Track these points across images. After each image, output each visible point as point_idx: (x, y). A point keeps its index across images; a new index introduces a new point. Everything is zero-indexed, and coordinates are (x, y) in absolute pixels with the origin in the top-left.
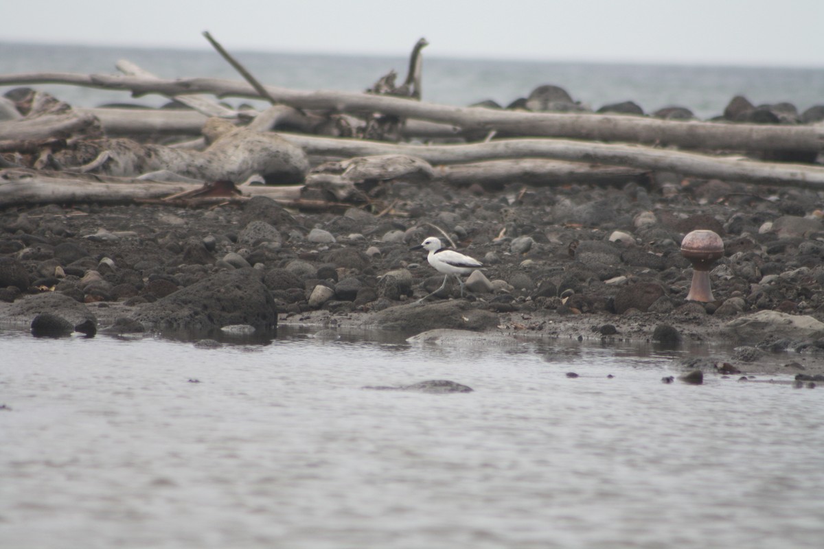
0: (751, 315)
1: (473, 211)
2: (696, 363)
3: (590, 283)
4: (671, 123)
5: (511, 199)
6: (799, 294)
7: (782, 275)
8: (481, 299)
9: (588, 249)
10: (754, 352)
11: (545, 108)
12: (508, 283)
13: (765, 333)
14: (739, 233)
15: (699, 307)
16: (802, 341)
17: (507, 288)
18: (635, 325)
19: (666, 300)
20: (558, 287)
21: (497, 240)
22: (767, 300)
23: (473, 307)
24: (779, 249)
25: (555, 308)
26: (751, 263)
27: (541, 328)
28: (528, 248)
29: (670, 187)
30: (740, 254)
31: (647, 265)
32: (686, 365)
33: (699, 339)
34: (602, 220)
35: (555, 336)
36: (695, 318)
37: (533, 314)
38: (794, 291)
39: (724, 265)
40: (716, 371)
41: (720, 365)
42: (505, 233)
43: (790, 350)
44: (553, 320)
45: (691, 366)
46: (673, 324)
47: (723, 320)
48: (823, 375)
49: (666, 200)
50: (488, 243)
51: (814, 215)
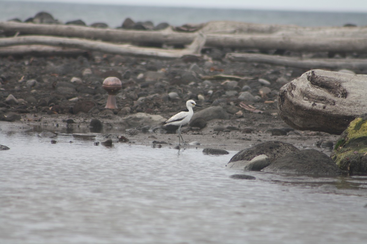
0: (134, 115)
1: (9, 68)
2: (109, 136)
3: (62, 100)
4: (99, 30)
5: (27, 63)
6: (155, 106)
7: (148, 97)
8: (13, 108)
9: (61, 85)
10: (135, 131)
11: (42, 22)
12: (25, 100)
13: (140, 123)
14: (128, 78)
15: (111, 111)
16: (156, 126)
17: (25, 103)
18: (82, 119)
19: (96, 108)
20: (48, 102)
21: (20, 81)
22: (141, 108)
23: (9, 111)
24: (146, 86)
25: (46, 112)
26: (134, 92)
27: (40, 120)
28: (34, 85)
29: (98, 58)
30: (129, 88)
31: (87, 93)
32: (105, 137)
33: (111, 125)
34: (68, 73)
35: (46, 124)
36: (109, 116)
37: (36, 114)
38: (153, 104)
39: (122, 93)
40: (118, 140)
41: (120, 137)
42: (24, 78)
43: (150, 130)
44: (45, 117)
45: (107, 137)
46: (99, 119)
47: (121, 117)
48: (165, 141)
49: (96, 64)
50: (16, 83)
51: (161, 71)
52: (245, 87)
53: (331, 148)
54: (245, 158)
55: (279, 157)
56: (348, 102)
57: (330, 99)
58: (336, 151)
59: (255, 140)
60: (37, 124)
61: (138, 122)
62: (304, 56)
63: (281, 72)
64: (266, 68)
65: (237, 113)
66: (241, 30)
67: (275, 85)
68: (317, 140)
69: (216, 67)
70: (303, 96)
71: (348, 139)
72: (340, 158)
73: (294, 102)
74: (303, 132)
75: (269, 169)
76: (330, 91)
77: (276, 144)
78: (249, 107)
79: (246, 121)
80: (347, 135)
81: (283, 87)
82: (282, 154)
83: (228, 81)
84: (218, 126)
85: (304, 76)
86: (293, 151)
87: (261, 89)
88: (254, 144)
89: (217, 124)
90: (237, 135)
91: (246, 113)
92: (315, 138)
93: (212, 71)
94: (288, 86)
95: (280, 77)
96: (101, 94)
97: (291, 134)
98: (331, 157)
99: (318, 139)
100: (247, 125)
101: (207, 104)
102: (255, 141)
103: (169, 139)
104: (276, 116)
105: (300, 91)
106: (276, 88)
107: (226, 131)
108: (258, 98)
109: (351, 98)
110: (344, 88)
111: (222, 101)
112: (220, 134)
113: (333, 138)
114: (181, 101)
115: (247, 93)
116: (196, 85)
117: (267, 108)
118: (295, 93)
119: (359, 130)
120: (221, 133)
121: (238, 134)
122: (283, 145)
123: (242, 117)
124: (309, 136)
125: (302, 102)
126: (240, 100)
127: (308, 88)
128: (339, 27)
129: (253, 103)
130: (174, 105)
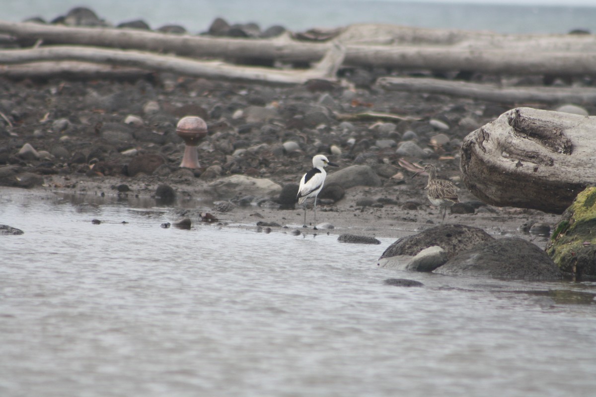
0: (227, 178)
1: (25, 99)
2: (186, 213)
3: (110, 154)
4: (171, 37)
5: (54, 90)
6: (261, 163)
7: (249, 149)
8: (31, 165)
9: (109, 128)
10: (228, 205)
11: (78, 24)
12: (50, 153)
13: (236, 192)
14: (218, 117)
15: (189, 172)
16: (262, 198)
17: (50, 157)
18: (143, 185)
19: (165, 167)
20: (87, 156)
21: (43, 121)
22: (238, 167)
23: (24, 171)
24: (246, 130)
25: (85, 172)
26: (227, 141)
27: (74, 186)
28: (65, 127)
29: (169, 83)
31: (151, 141)
32: (179, 215)
33: (189, 195)
34: (120, 107)
35: (85, 193)
36: (186, 180)
37: (68, 176)
38: (258, 161)
39: (208, 142)
40: (201, 219)
41: (204, 215)
42: (49, 116)
43: (254, 204)
44: (83, 181)
45: (183, 215)
46: (170, 184)
47: (206, 182)
48: (277, 222)
49: (166, 94)
50: (35, 124)
51: (272, 106)
52: (408, 133)
54: (406, 251)
55: (461, 250)
56: (574, 161)
57: (546, 156)
58: (554, 241)
59: (422, 220)
60: (69, 191)
62: (504, 81)
63: (466, 108)
64: (442, 102)
65: (394, 177)
66: (402, 39)
67: (457, 129)
68: (524, 222)
69: (360, 100)
70: (501, 151)
71: (574, 221)
72: (561, 253)
73: (486, 160)
75: (445, 269)
76: (545, 143)
77: (456, 229)
78: (414, 166)
79: (408, 190)
80: (572, 215)
81: (469, 136)
82: (466, 245)
83: (380, 123)
84: (364, 197)
85: (503, 117)
86: (485, 240)
87: (433, 137)
88: (422, 228)
89: (362, 194)
90: (394, 212)
91: (408, 176)
92: (521, 218)
93: (354, 106)
94: (476, 134)
95: (464, 117)
97: (481, 211)
98: (545, 250)
99: (525, 220)
100: (410, 196)
101: (346, 162)
102: (423, 222)
103: (284, 218)
104: (458, 181)
105: (496, 142)
106: (457, 135)
107: (376, 206)
108: (429, 152)
109: (579, 154)
110: (569, 137)
111: (370, 157)
112: (366, 211)
113: (551, 219)
114: (304, 156)
115: (410, 143)
116: (328, 129)
117: (444, 169)
118: (489, 145)
119: (592, 207)
120: (368, 209)
121: (396, 210)
122: (468, 231)
123: (402, 182)
124: (511, 215)
125: (500, 160)
126: (400, 155)
127: (510, 138)
129: (421, 160)
130: (292, 163)
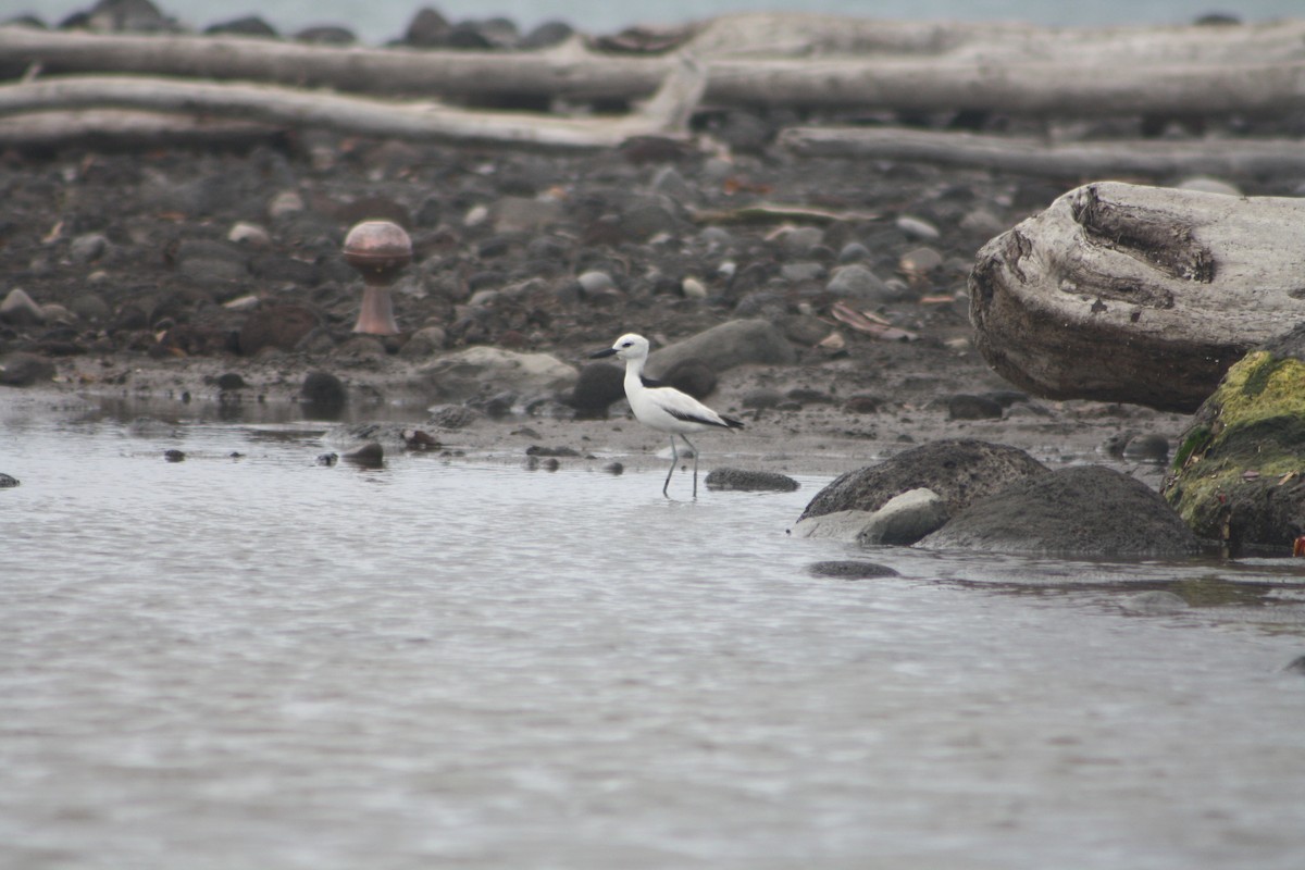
0: (457, 354)
2: (371, 431)
3: (200, 307)
4: (324, 52)
5: (69, 174)
6: (531, 321)
7: (504, 290)
8: (26, 336)
9: (193, 252)
11: (119, 27)
12: (68, 308)
13: (478, 383)
14: (433, 224)
15: (374, 343)
16: (536, 395)
17: (67, 317)
18: (274, 374)
19: (321, 333)
20: (149, 313)
21: (49, 240)
22: (481, 330)
23: (13, 349)
24: (496, 250)
25: (146, 348)
26: (454, 273)
27: (122, 380)
28: (98, 253)
29: (323, 153)
30: (437, 258)
31: (289, 277)
32: (355, 436)
34: (218, 207)
35: (147, 394)
36: (368, 361)
37: (109, 359)
38: (523, 316)
39: (412, 277)
40: (403, 444)
41: (409, 434)
42: (63, 230)
43: (518, 409)
44: (142, 367)
45: (364, 436)
46: (334, 370)
47: (412, 363)
48: (570, 447)
49: (318, 176)
50: (32, 246)
51: (550, 196)
52: (852, 246)
53: (1162, 462)
54: (857, 501)
55: (977, 496)
56: (1218, 296)
57: (1156, 288)
58: (1180, 471)
59: (889, 435)
60: (111, 392)
61: (470, 379)
62: (1056, 131)
63: (976, 191)
64: (922, 179)
65: (825, 342)
66: (830, 45)
67: (957, 238)
68: (1111, 434)
69: (743, 179)
70: (1057, 277)
71: (1222, 426)
72: (1195, 497)
73: (1026, 298)
74: (1059, 405)
75: (943, 538)
76: (1155, 258)
77: (965, 451)
78: (867, 318)
79: (856, 371)
80: (1218, 413)
81: (986, 247)
82: (988, 485)
83: (789, 228)
84: (759, 388)
85: (1062, 204)
86: (1029, 473)
87: (907, 255)
88: (888, 452)
89: (754, 382)
90: (826, 419)
91: (855, 339)
92: (1105, 426)
93: (730, 193)
94: (1004, 242)
95: (971, 210)
96: (340, 280)
97: (1017, 413)
98: (1162, 492)
99: (1113, 429)
100: (861, 383)
101: (717, 313)
102: (891, 439)
103: (586, 438)
104: (963, 348)
105: (1046, 259)
106: (959, 250)
107: (786, 407)
108: (899, 288)
109: (1229, 280)
110: (1206, 245)
111: (771, 301)
112: (766, 418)
113: (1168, 426)
114: (624, 303)
115: (857, 269)
116: (675, 244)
117: (932, 323)
118: (1031, 266)
119: (1262, 395)
120: (768, 413)
121: (829, 416)
122: (991, 455)
123: (840, 355)
124: (1081, 420)
125: (1056, 298)
126: (834, 296)
127: (1077, 249)
128: (1177, 27)
129: (882, 305)
130: (599, 318)
